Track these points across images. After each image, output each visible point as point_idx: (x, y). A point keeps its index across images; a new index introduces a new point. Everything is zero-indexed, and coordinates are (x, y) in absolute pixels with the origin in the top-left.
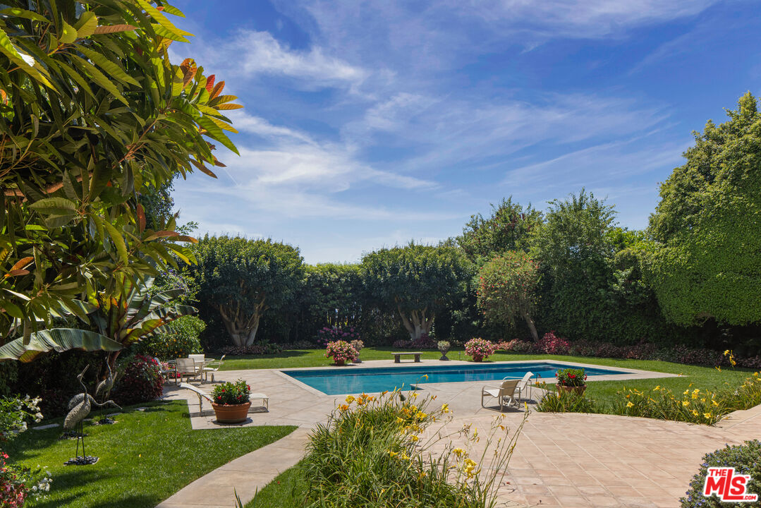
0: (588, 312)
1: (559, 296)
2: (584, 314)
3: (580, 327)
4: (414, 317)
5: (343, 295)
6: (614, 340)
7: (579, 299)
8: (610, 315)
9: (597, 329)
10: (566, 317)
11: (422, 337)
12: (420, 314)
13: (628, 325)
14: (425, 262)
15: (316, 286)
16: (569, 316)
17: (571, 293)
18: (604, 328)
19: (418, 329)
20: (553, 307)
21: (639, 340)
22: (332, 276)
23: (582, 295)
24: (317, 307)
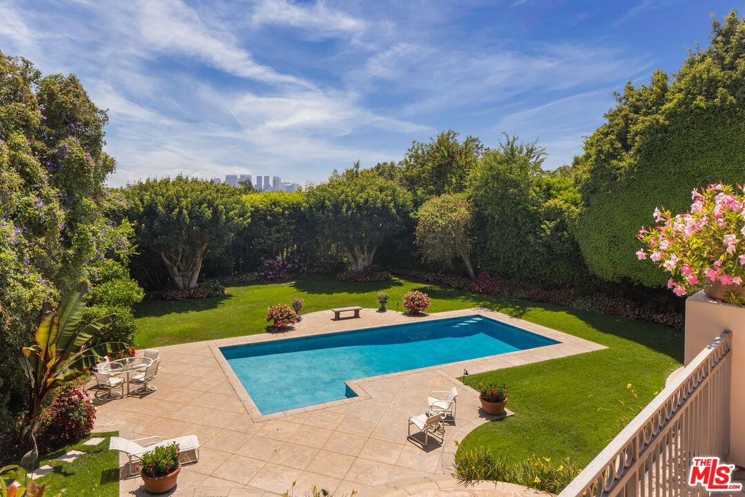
0: (519, 253)
1: (493, 236)
2: (515, 254)
3: (513, 266)
4: (356, 251)
5: (287, 228)
6: (542, 281)
7: (511, 240)
8: (539, 258)
9: (527, 270)
10: (500, 256)
11: (364, 269)
12: (362, 248)
13: (556, 269)
14: (367, 201)
15: (260, 219)
16: (502, 256)
17: (503, 234)
18: (534, 270)
19: (360, 261)
20: (488, 246)
21: (565, 284)
22: (276, 210)
23: (514, 237)
24: (261, 241)
